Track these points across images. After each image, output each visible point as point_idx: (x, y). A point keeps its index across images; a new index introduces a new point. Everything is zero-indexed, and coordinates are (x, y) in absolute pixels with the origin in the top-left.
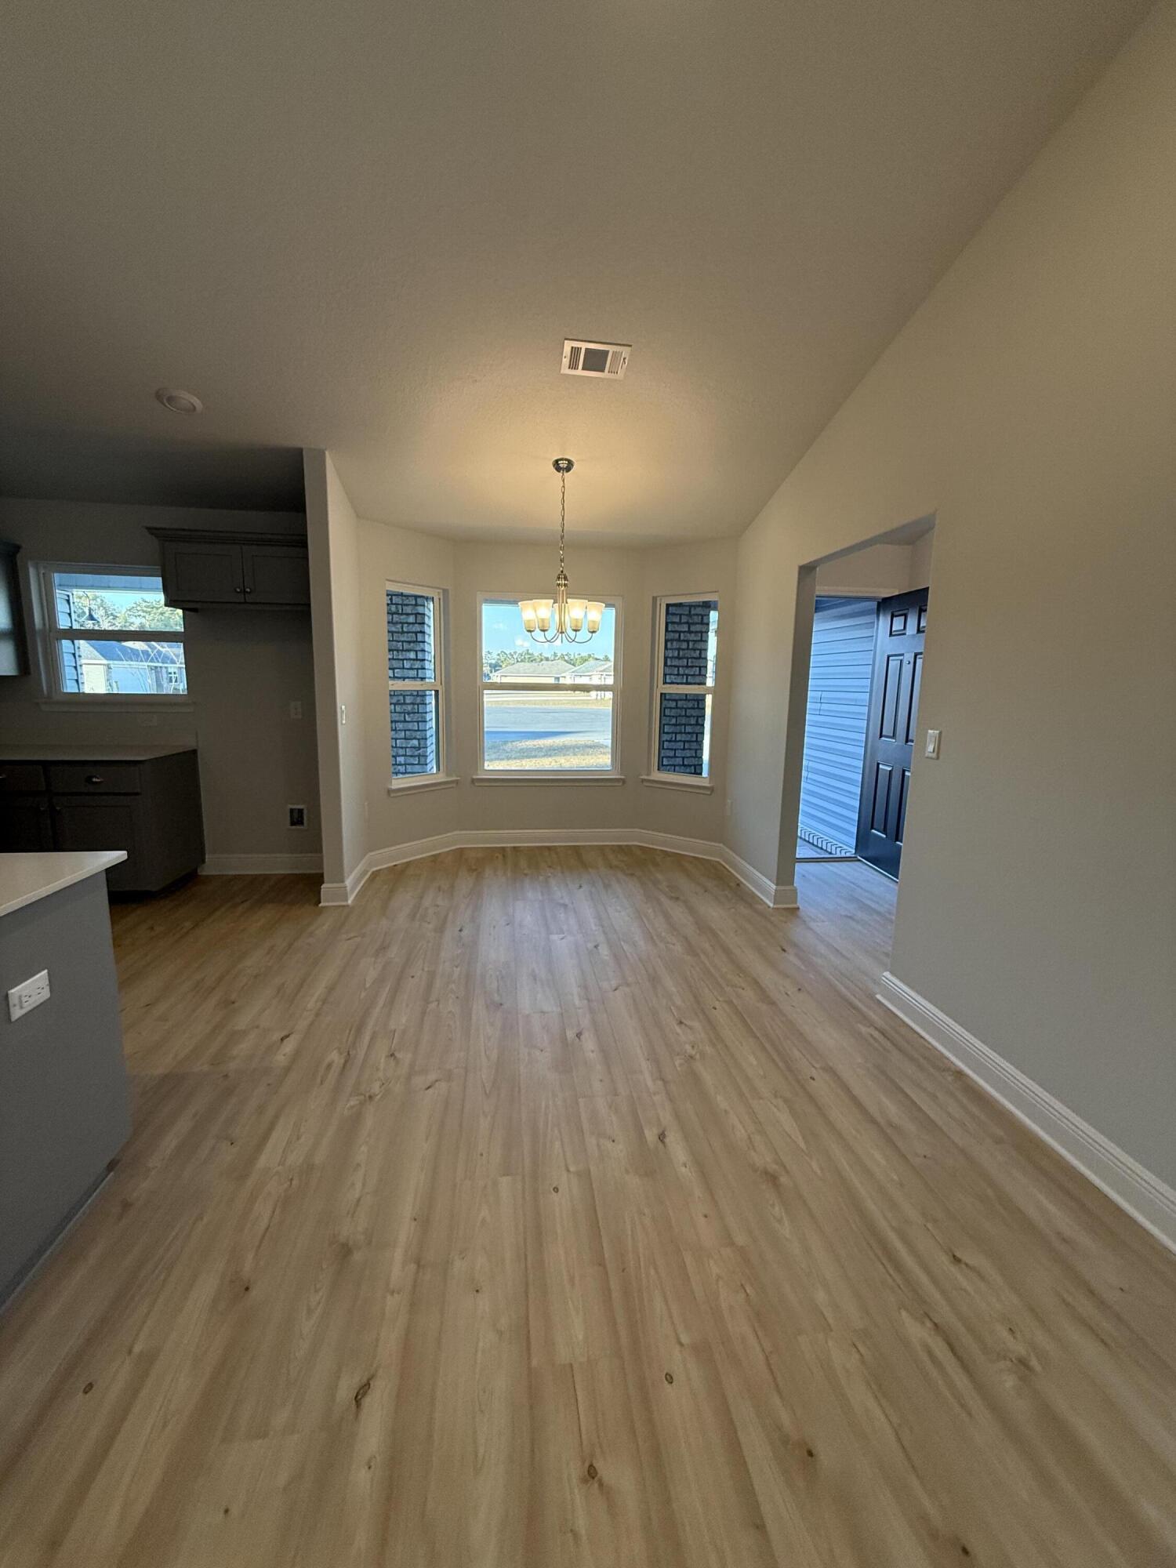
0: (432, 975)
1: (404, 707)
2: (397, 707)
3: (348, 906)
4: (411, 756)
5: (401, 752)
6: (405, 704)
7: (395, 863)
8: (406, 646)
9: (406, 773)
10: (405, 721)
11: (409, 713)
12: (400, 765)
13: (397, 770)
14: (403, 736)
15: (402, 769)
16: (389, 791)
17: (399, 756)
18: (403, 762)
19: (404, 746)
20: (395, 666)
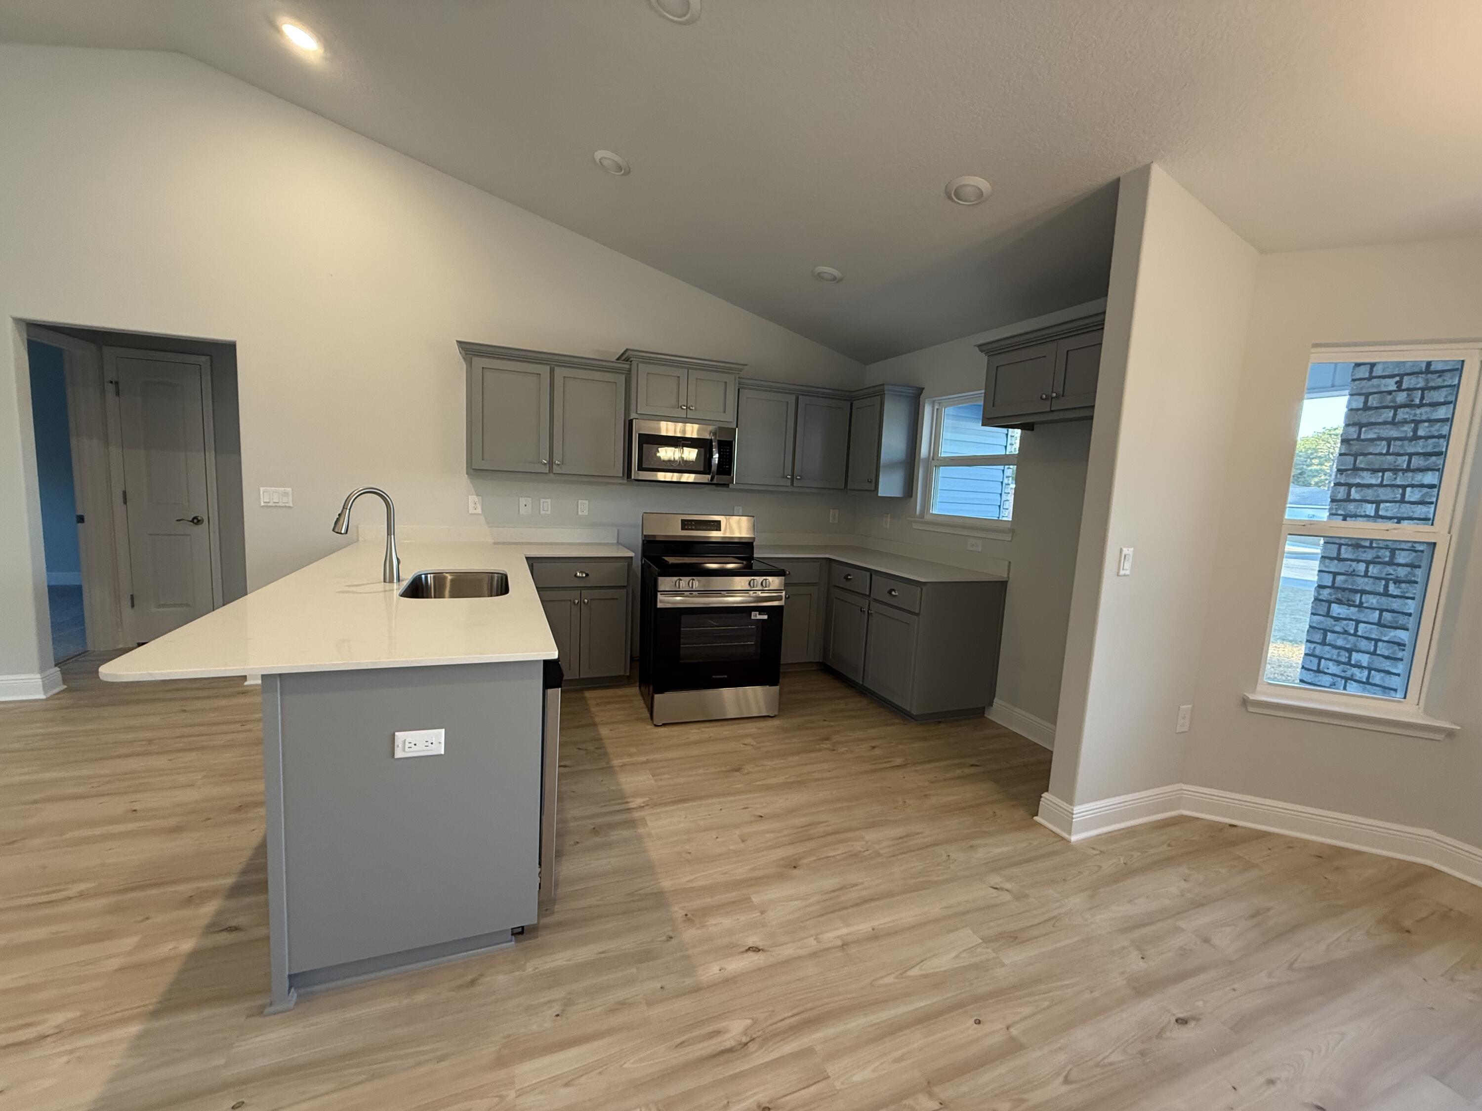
0: (1013, 1047)
1: (1390, 570)
2: (1371, 567)
3: (1069, 842)
4: (1387, 657)
5: (1364, 644)
6: (1391, 563)
7: (1234, 822)
8: (1416, 462)
9: (1368, 683)
10: (1386, 594)
11: (1397, 581)
12: (1359, 666)
13: (1348, 674)
14: (1376, 620)
15: (1362, 675)
16: (1245, 702)
17: (1358, 651)
18: (1365, 664)
19: (1373, 636)
20: (1383, 498)
